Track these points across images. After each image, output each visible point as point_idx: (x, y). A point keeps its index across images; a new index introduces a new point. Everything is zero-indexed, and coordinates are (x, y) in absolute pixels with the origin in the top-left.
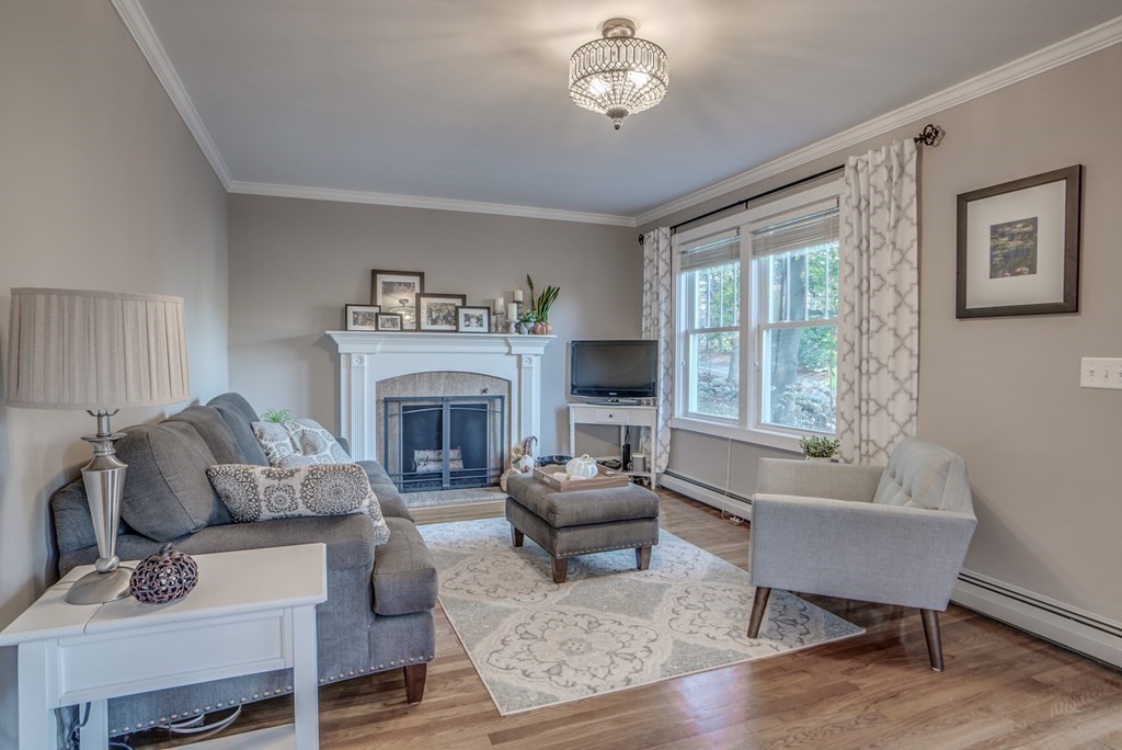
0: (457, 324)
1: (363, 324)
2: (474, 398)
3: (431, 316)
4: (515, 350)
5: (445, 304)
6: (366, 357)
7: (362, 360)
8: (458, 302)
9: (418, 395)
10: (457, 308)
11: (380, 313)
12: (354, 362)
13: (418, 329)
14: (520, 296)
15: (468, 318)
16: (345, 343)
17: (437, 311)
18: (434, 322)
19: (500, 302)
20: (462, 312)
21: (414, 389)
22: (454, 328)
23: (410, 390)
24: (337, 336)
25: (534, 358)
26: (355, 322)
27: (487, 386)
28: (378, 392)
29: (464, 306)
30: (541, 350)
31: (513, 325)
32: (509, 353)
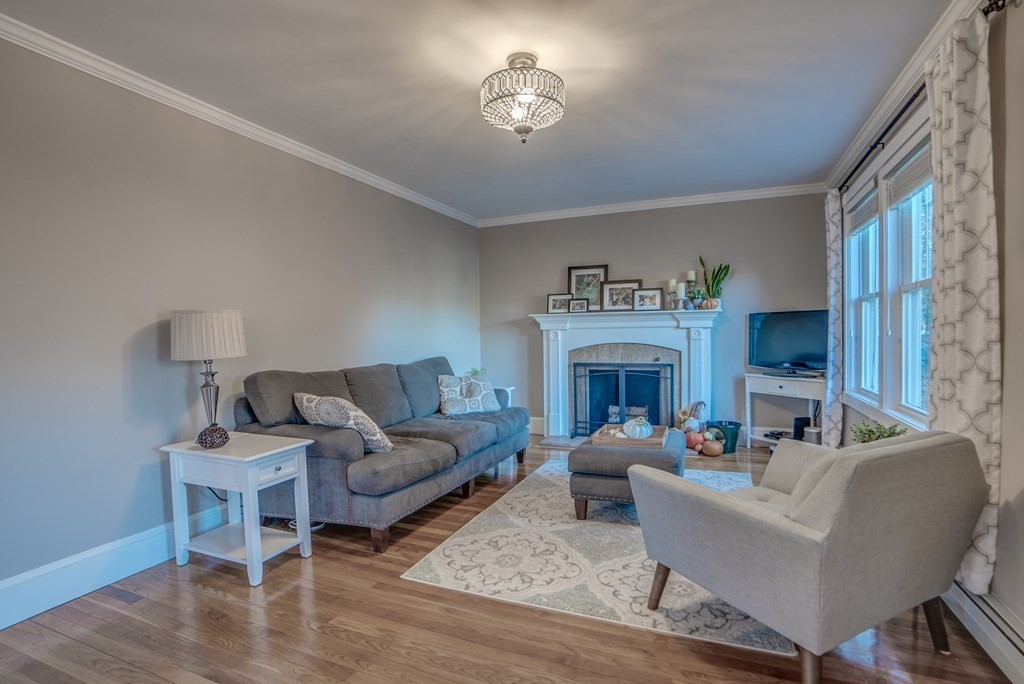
0: (633, 304)
1: (560, 308)
2: (646, 365)
3: (612, 299)
4: (683, 324)
5: (623, 288)
6: (560, 332)
7: (557, 335)
8: (635, 286)
9: (600, 362)
10: (634, 291)
11: (573, 299)
12: (551, 335)
13: (602, 310)
14: (692, 276)
15: (642, 298)
16: (545, 322)
17: (617, 294)
18: (615, 303)
19: (673, 282)
20: (637, 294)
21: (598, 357)
22: (631, 307)
23: (594, 357)
24: (539, 318)
25: (703, 331)
26: (554, 307)
27: (660, 356)
28: (570, 359)
29: (640, 289)
30: (710, 324)
31: (681, 303)
32: (678, 327)
